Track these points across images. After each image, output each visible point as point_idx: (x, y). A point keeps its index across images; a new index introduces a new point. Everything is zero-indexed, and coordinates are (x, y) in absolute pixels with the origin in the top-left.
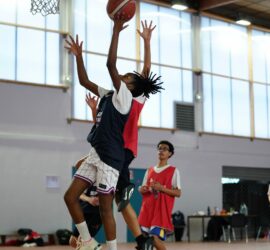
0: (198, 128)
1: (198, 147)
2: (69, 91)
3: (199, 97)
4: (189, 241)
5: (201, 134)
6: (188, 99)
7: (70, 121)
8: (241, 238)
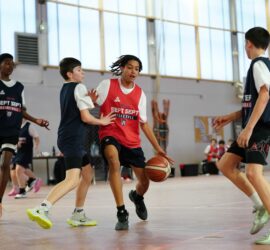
0: (43, 62)
1: (42, 83)
3: (43, 28)
5: (45, 68)
6: (31, 30)
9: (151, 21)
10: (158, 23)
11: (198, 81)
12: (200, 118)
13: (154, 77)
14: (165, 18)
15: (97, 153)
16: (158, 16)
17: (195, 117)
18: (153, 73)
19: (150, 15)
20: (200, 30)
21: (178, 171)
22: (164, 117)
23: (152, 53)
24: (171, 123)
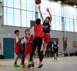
2: (2, 17)
4: (34, 58)
7: (3, 25)
8: (48, 57)
9: (63, 18)
10: (64, 18)
11: (74, 33)
12: (74, 42)
13: (63, 32)
14: (66, 17)
15: (50, 50)
16: (64, 17)
17: (73, 42)
18: (63, 31)
19: (63, 16)
20: (74, 20)
21: (69, 55)
22: (66, 41)
23: (63, 26)
24: (68, 43)
